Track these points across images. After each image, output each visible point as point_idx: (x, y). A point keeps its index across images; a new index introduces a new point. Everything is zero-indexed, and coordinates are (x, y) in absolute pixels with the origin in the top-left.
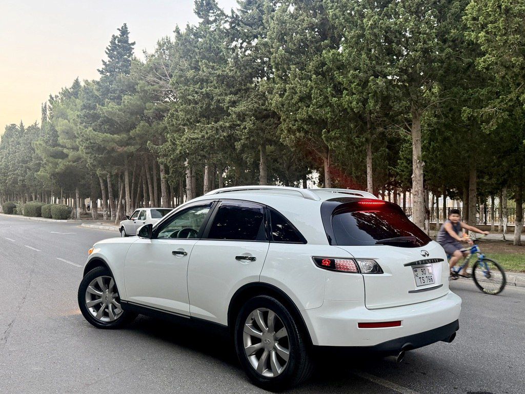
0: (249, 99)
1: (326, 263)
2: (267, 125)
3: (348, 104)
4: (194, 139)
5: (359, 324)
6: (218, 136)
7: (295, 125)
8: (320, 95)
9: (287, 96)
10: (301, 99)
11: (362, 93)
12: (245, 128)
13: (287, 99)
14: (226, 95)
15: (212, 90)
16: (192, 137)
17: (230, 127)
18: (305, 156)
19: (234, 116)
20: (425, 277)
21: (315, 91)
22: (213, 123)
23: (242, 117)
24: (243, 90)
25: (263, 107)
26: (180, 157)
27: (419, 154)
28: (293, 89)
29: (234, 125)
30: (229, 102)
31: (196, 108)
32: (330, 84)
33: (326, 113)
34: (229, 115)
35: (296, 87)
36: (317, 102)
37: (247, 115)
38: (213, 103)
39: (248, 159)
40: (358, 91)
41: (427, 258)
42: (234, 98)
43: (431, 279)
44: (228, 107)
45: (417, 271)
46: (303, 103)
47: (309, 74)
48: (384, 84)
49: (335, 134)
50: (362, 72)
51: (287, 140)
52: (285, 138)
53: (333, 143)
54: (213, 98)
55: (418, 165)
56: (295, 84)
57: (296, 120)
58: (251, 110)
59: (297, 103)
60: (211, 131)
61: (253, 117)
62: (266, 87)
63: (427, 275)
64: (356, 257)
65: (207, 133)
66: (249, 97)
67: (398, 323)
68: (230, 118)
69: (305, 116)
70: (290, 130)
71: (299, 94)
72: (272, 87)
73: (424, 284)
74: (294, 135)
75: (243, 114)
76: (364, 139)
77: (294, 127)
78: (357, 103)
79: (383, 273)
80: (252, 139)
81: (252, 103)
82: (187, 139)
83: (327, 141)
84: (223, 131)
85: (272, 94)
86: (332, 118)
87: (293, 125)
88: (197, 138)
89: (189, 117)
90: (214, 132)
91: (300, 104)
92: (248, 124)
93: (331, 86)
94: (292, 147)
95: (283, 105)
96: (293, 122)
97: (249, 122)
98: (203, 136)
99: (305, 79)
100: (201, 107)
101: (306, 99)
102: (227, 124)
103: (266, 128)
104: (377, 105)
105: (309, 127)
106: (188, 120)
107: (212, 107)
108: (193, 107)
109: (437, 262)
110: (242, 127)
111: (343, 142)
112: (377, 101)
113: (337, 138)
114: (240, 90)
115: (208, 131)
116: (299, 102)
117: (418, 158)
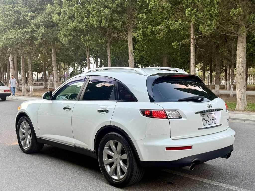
0: (42, 15)
1: (147, 113)
2: (54, 31)
3: (92, 22)
4: (10, 39)
5: (166, 148)
6: (24, 37)
7: (67, 32)
8: (79, 16)
9: (62, 15)
10: (70, 18)
11: (99, 16)
12: (40, 33)
13: (62, 17)
14: (29, 12)
15: (20, 9)
16: (8, 37)
17: (32, 32)
18: (76, 49)
19: (33, 25)
20: (209, 120)
21: (76, 14)
22: (20, 29)
23: (38, 26)
24: (39, 9)
25: (51, 20)
26: (2, 49)
27: (131, 49)
28: (65, 11)
29: (34, 30)
30: (30, 17)
31: (11, 19)
32: (85, 10)
33: (82, 26)
34: (30, 25)
35: (67, 10)
36: (77, 20)
37: (41, 25)
38: (21, 17)
39: (43, 51)
40: (97, 15)
41: (210, 108)
42: (33, 14)
43: (214, 121)
44: (30, 20)
45: (204, 117)
46: (71, 20)
47: (73, 3)
48: (109, 12)
49: (89, 38)
50: (98, 5)
51: (64, 41)
52: (63, 39)
53: (87, 43)
54: (21, 13)
55: (131, 55)
56: (66, 9)
57: (67, 30)
58: (43, 22)
59: (67, 20)
60: (20, 34)
61: (44, 27)
62: (50, 9)
63: (211, 118)
64: (165, 109)
65: (18, 35)
66: (42, 14)
67: (190, 147)
68: (31, 26)
69: (72, 27)
70: (65, 35)
71: (68, 15)
72: (54, 10)
73: (209, 124)
74: (68, 38)
75: (39, 25)
76: (104, 41)
77: (67, 33)
78: (97, 22)
79: (182, 118)
80: (44, 39)
81: (44, 18)
82: (5, 39)
83: (84, 42)
84: (27, 34)
85: (54, 13)
86: (86, 29)
87: (66, 32)
88: (12, 38)
89: (7, 24)
90: (21, 35)
91: (69, 20)
92: (42, 30)
93: (86, 11)
94: (67, 44)
95: (60, 21)
96: (66, 30)
97: (42, 29)
98: (15, 37)
99: (71, 6)
100: (14, 19)
101: (72, 17)
102: (30, 30)
103: (53, 33)
104: (106, 23)
105: (75, 33)
106: (6, 26)
107: (20, 19)
108: (10, 18)
109: (217, 110)
110: (38, 32)
111: (93, 42)
112: (107, 21)
113: (90, 40)
114: (37, 9)
115: (18, 34)
116: (69, 19)
117: (131, 51)
